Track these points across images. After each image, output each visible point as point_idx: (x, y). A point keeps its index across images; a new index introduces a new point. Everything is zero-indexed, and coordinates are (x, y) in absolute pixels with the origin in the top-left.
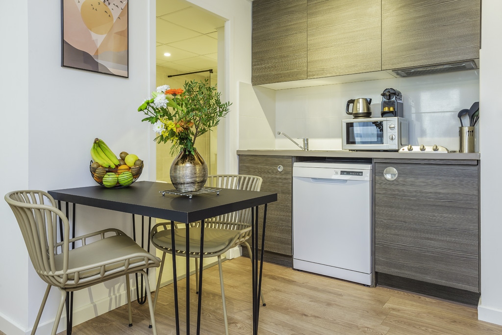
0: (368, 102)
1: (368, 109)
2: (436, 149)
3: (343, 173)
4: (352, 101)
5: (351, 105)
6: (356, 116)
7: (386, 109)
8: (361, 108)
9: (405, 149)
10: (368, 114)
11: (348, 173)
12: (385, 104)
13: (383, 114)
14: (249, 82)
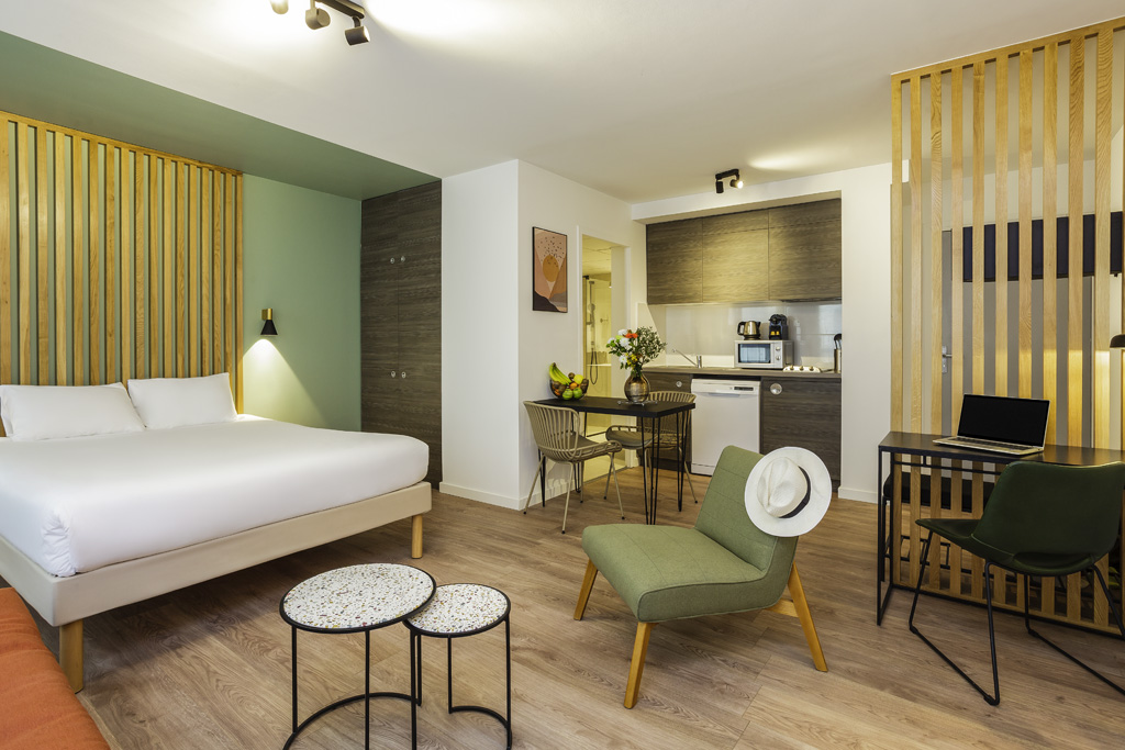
0: (757, 325)
1: (758, 331)
2: (812, 370)
3: (736, 388)
4: (743, 323)
5: (742, 327)
6: (747, 337)
7: (773, 333)
8: (751, 330)
9: (788, 368)
10: (757, 336)
11: (741, 389)
12: (772, 329)
13: (771, 338)
14: (645, 302)
